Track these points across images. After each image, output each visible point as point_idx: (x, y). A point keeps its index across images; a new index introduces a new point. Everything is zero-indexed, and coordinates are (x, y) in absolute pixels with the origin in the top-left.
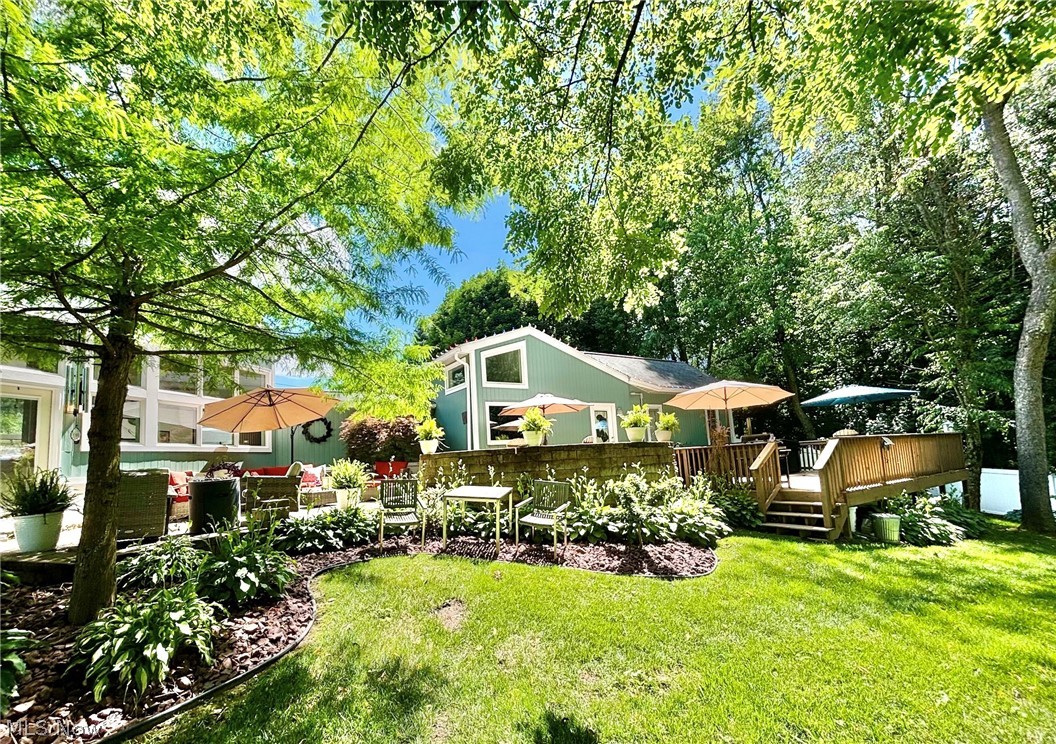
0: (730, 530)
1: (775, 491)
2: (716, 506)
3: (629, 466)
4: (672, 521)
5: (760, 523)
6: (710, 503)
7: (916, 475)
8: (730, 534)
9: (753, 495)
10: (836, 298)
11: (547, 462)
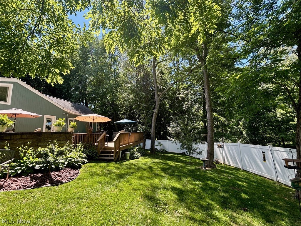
0: (87, 161)
1: (103, 147)
2: (84, 153)
3: (52, 141)
4: (66, 161)
5: (97, 158)
6: (82, 153)
7: (135, 142)
8: (87, 163)
9: (96, 149)
10: (125, 97)
11: (6, 140)
